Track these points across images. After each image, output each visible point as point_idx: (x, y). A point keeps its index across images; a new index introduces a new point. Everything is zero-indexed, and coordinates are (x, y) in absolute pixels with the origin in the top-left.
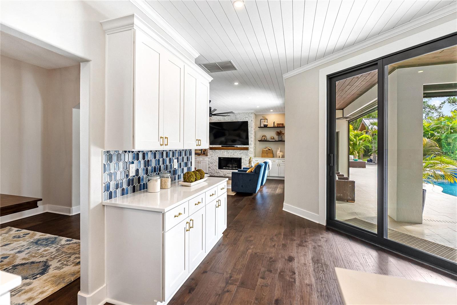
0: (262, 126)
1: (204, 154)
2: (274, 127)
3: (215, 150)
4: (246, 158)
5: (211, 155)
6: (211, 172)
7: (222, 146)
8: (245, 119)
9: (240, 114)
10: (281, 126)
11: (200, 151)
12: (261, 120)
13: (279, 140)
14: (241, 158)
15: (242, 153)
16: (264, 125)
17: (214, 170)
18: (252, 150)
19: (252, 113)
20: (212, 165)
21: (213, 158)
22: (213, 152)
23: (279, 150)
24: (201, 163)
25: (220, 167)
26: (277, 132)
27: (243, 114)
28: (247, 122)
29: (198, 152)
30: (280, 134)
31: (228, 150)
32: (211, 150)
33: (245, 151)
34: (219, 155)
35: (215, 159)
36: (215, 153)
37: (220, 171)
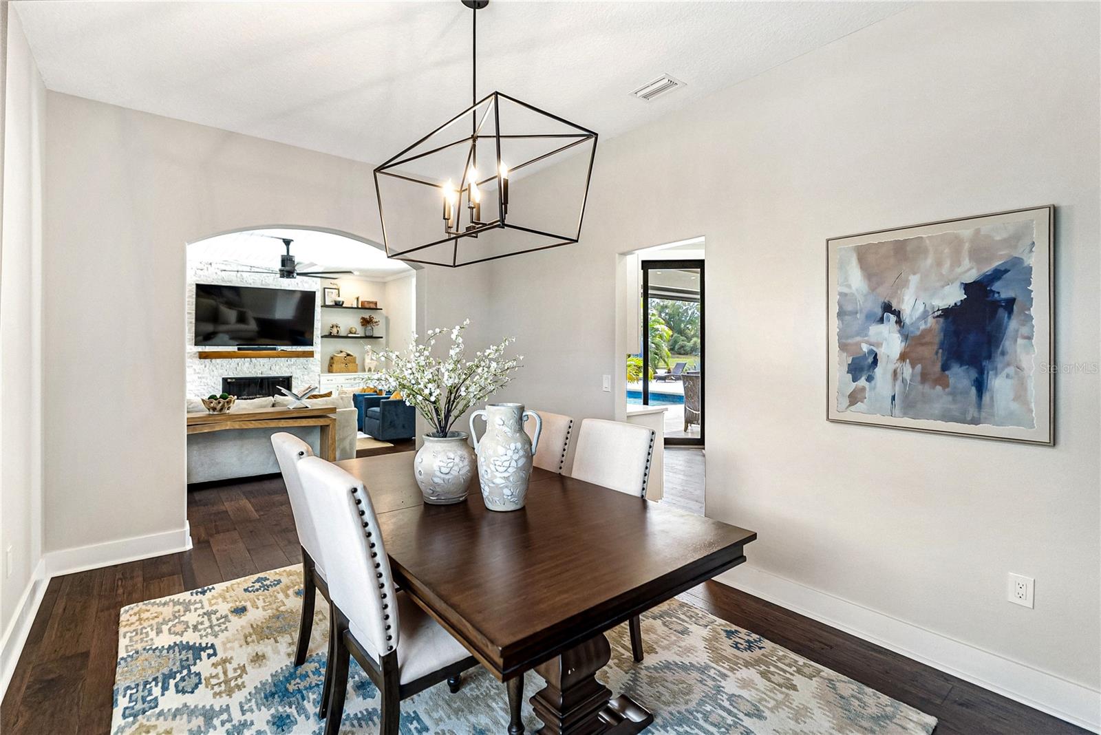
0: (329, 303)
2: (358, 308)
3: (213, 360)
4: (301, 375)
5: (198, 373)
7: (239, 349)
10: (373, 306)
12: (326, 290)
13: (367, 334)
14: (291, 377)
15: (294, 364)
16: (335, 301)
18: (322, 357)
21: (204, 380)
22: (203, 366)
23: (369, 357)
26: (363, 318)
28: (311, 295)
30: (366, 322)
31: (253, 360)
32: (197, 361)
33: (302, 360)
34: (226, 373)
35: (212, 384)
36: (211, 368)
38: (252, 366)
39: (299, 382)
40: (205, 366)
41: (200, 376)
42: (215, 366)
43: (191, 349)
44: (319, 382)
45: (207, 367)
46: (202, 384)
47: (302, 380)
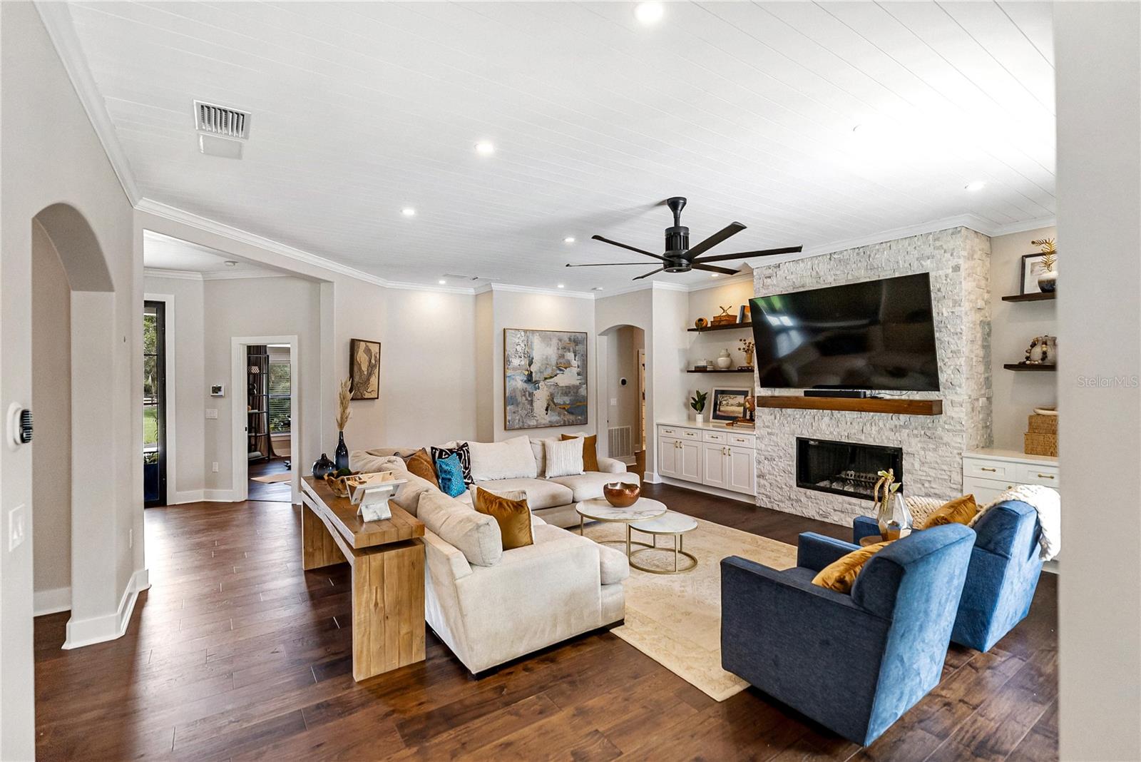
0: (1032, 287)
1: (751, 420)
3: (783, 410)
4: (924, 449)
5: (768, 427)
6: (766, 495)
7: (806, 394)
8: (915, 264)
9: (894, 247)
11: (741, 409)
12: (1029, 261)
14: (901, 449)
15: (905, 426)
16: (1040, 283)
17: (781, 488)
18: (963, 415)
19: (956, 231)
20: (773, 468)
21: (774, 438)
22: (773, 417)
24: (732, 455)
25: (806, 478)
27: (907, 242)
28: (922, 281)
29: (733, 412)
31: (835, 412)
33: (921, 418)
34: (800, 431)
35: (783, 445)
36: (781, 422)
37: (805, 494)
41: (770, 431)
42: (786, 418)
43: (758, 392)
46: (772, 444)
47: (923, 460)
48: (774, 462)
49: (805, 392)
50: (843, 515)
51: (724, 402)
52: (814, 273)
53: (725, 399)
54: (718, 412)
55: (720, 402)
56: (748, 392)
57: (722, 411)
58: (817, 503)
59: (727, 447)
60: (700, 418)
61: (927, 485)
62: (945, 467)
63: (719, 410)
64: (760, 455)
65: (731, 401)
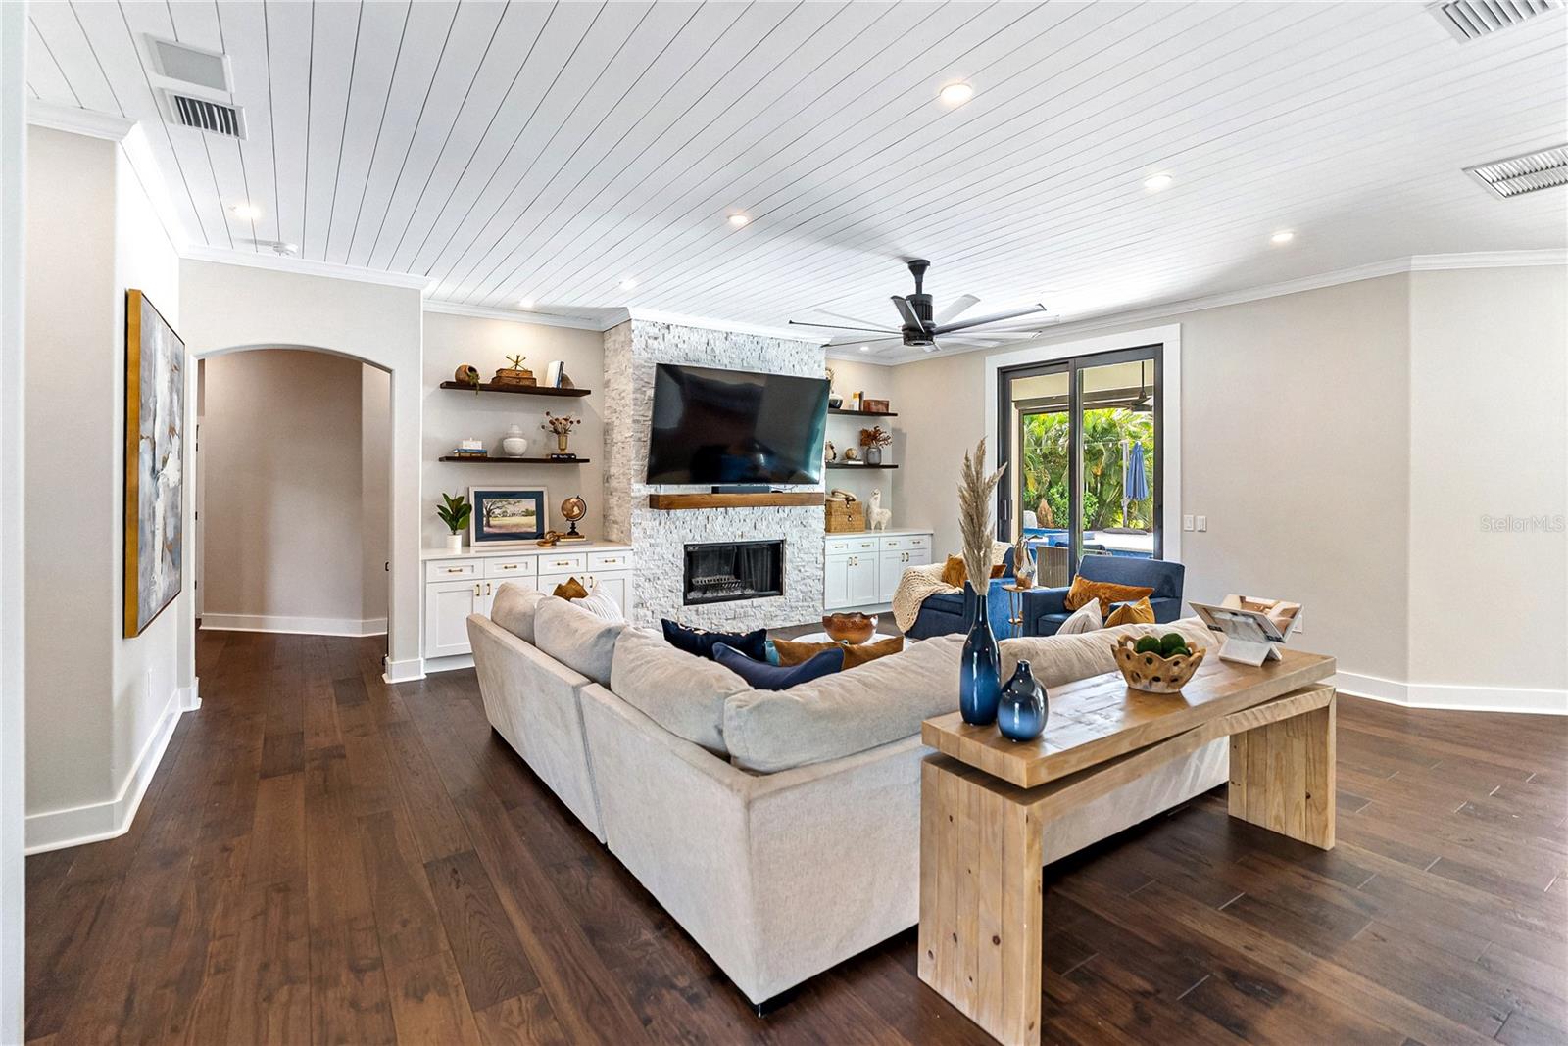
1: (573, 533)
2: (859, 412)
3: (672, 512)
4: (800, 537)
5: (650, 536)
7: (715, 490)
11: (533, 520)
13: (872, 461)
14: (783, 541)
15: (787, 518)
20: (656, 590)
21: (658, 550)
22: (657, 522)
23: (878, 501)
25: (693, 592)
26: (864, 432)
29: (517, 525)
32: (648, 513)
33: (798, 510)
34: (690, 536)
35: (671, 556)
36: (667, 527)
37: (697, 611)
38: (728, 521)
39: (796, 551)
40: (660, 524)
41: (652, 541)
42: (674, 523)
43: (639, 490)
44: (824, 550)
45: (663, 522)
46: (656, 558)
47: (800, 547)
48: (658, 582)
49: (713, 488)
50: (735, 622)
51: (497, 511)
52: (709, 349)
53: (499, 505)
54: (485, 529)
55: (488, 513)
56: (542, 492)
57: (495, 526)
58: (709, 619)
59: (588, 575)
60: (457, 540)
61: (802, 570)
62: (813, 551)
63: (489, 525)
64: (638, 576)
65: (510, 509)
